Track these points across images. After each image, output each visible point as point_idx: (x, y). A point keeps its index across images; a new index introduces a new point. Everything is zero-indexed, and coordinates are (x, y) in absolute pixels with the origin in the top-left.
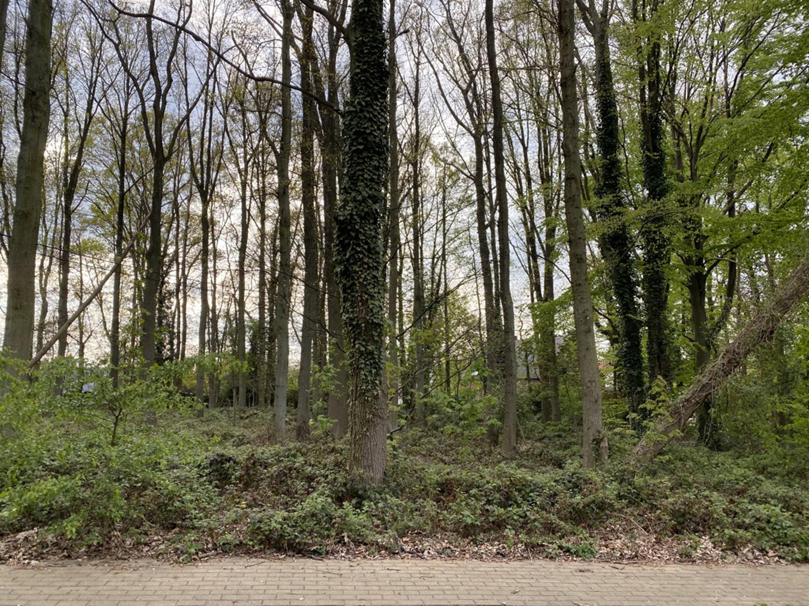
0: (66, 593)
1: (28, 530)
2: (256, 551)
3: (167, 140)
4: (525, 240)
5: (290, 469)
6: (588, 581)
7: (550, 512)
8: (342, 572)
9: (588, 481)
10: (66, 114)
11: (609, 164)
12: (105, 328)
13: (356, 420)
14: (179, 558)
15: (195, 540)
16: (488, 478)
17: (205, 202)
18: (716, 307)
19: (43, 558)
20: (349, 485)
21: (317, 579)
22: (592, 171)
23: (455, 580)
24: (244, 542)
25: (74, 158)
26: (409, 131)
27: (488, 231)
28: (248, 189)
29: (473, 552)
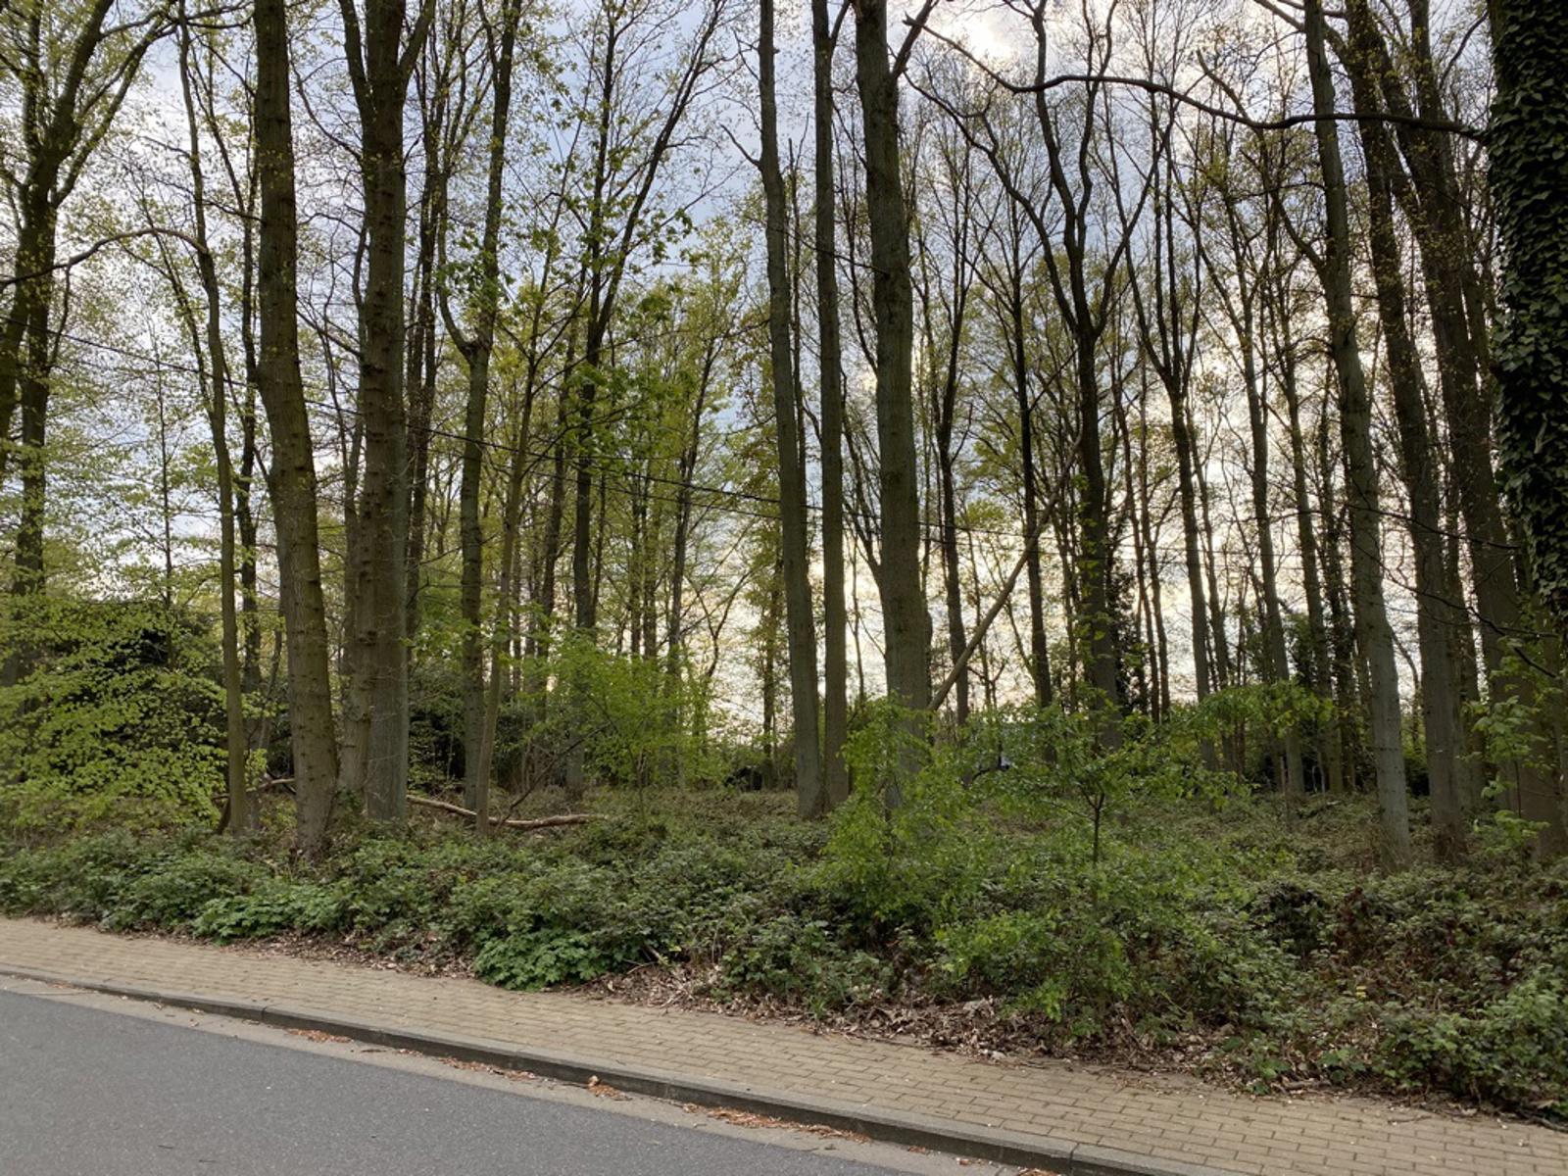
0: (1058, 1115)
1: (978, 999)
2: (1404, 1092)
5: (1451, 925)
10: (926, 298)
12: (1022, 653)
14: (1244, 1082)
15: (1270, 1052)
17: (1177, 396)
19: (1009, 1050)
24: (1375, 1068)
25: (946, 369)
28: (1255, 354)
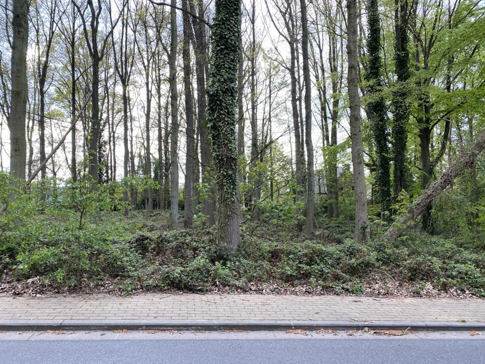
0: (58, 312)
1: (33, 278)
2: (165, 290)
3: (99, 47)
4: (320, 109)
5: (183, 243)
6: (360, 307)
7: (336, 269)
8: (216, 301)
9: (359, 251)
10: (37, 31)
11: (374, 60)
12: (68, 163)
13: (222, 215)
14: (121, 293)
15: (130, 283)
16: (300, 249)
17: (124, 86)
18: (435, 149)
19: (43, 293)
20: (218, 253)
21: (202, 305)
22: (363, 64)
23: (281, 306)
24: (158, 284)
25: (44, 59)
26: (249, 40)
27: (298, 103)
28: (150, 78)
29: (292, 291)
